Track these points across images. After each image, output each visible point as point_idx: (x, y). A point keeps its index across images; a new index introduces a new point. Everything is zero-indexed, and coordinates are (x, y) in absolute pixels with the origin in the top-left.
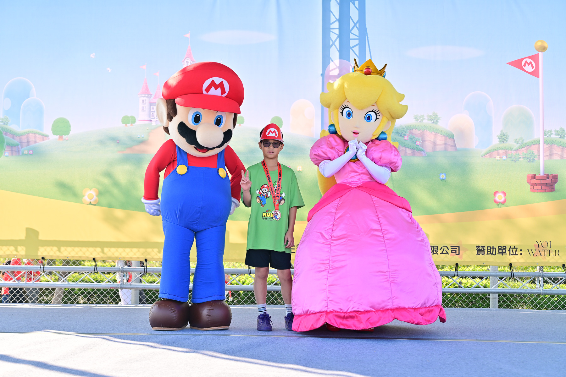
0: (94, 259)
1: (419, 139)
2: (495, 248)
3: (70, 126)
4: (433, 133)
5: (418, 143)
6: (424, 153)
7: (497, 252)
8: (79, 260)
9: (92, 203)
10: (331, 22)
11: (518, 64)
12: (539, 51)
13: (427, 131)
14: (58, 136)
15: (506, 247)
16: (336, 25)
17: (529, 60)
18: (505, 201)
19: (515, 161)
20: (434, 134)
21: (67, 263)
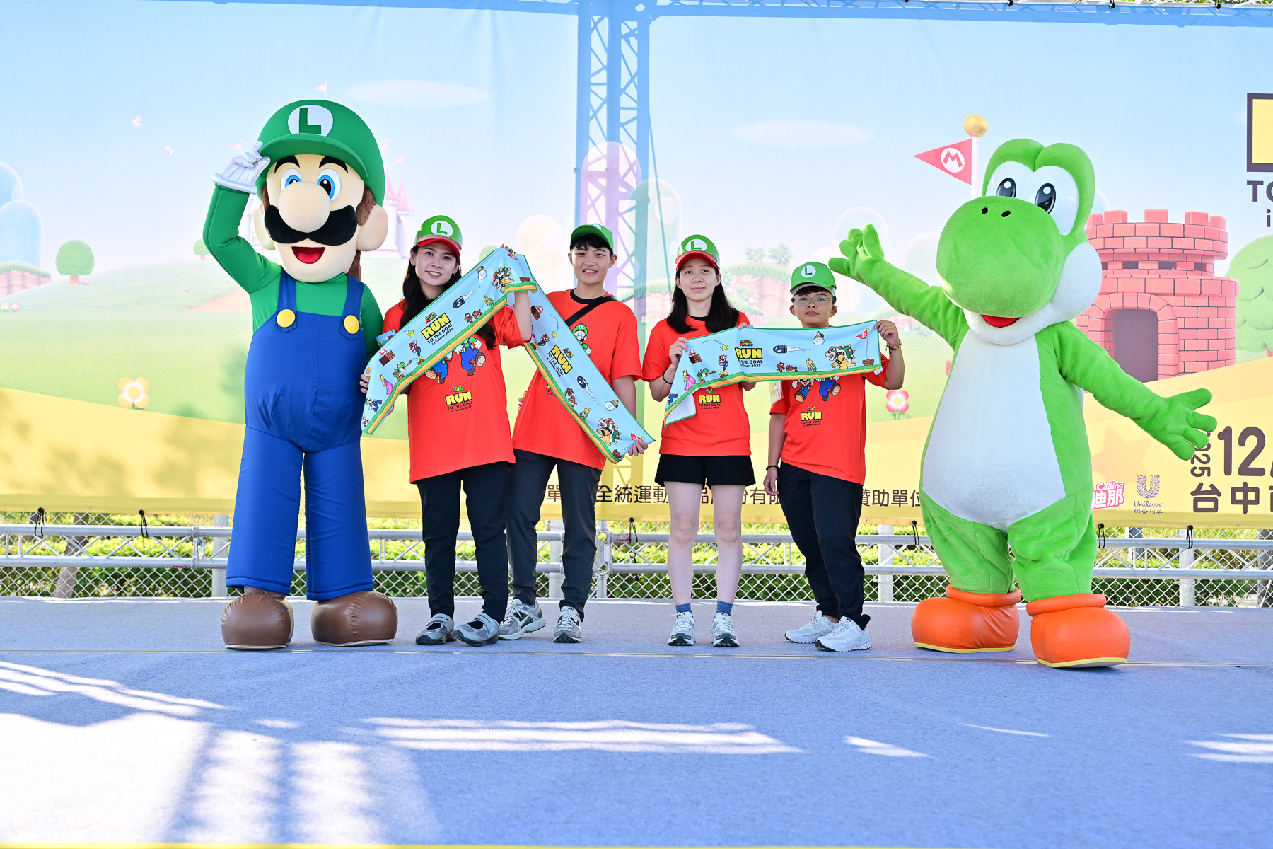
0: (141, 513)
1: (754, 294)
2: (888, 494)
3: (92, 258)
4: (779, 282)
5: (751, 300)
6: (763, 318)
7: (891, 500)
8: (109, 514)
9: (137, 405)
10: (592, 71)
11: (933, 158)
12: (972, 135)
13: (769, 278)
14: (69, 276)
15: (906, 491)
16: (603, 77)
17: (953, 152)
18: (906, 408)
19: (926, 336)
20: (782, 283)
21: (86, 518)
